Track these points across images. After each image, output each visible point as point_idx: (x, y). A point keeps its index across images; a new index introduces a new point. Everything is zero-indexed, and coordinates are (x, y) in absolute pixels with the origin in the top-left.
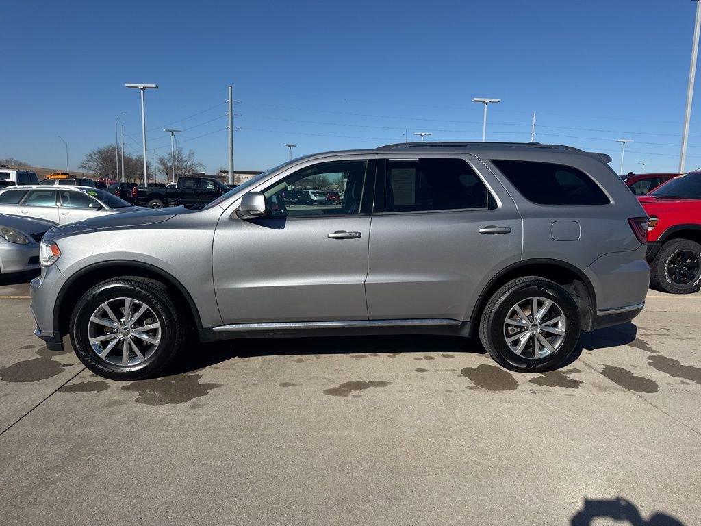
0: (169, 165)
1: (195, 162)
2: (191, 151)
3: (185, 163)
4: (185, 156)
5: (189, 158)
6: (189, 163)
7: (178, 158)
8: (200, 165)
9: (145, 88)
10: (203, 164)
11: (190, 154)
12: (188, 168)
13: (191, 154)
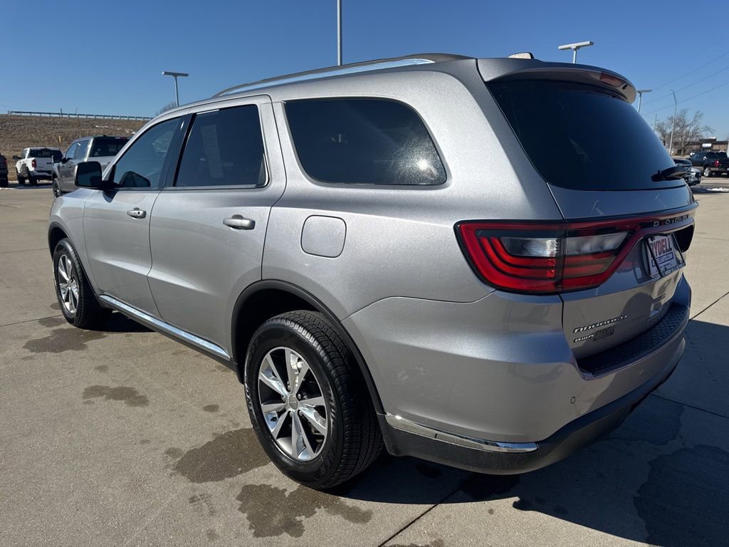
0: (668, 131)
1: (701, 126)
2: (698, 112)
3: (688, 128)
4: (689, 118)
5: (695, 121)
6: (692, 128)
7: (679, 122)
8: (708, 129)
9: (578, 47)
10: (711, 127)
11: (696, 117)
12: (691, 134)
13: (698, 116)
